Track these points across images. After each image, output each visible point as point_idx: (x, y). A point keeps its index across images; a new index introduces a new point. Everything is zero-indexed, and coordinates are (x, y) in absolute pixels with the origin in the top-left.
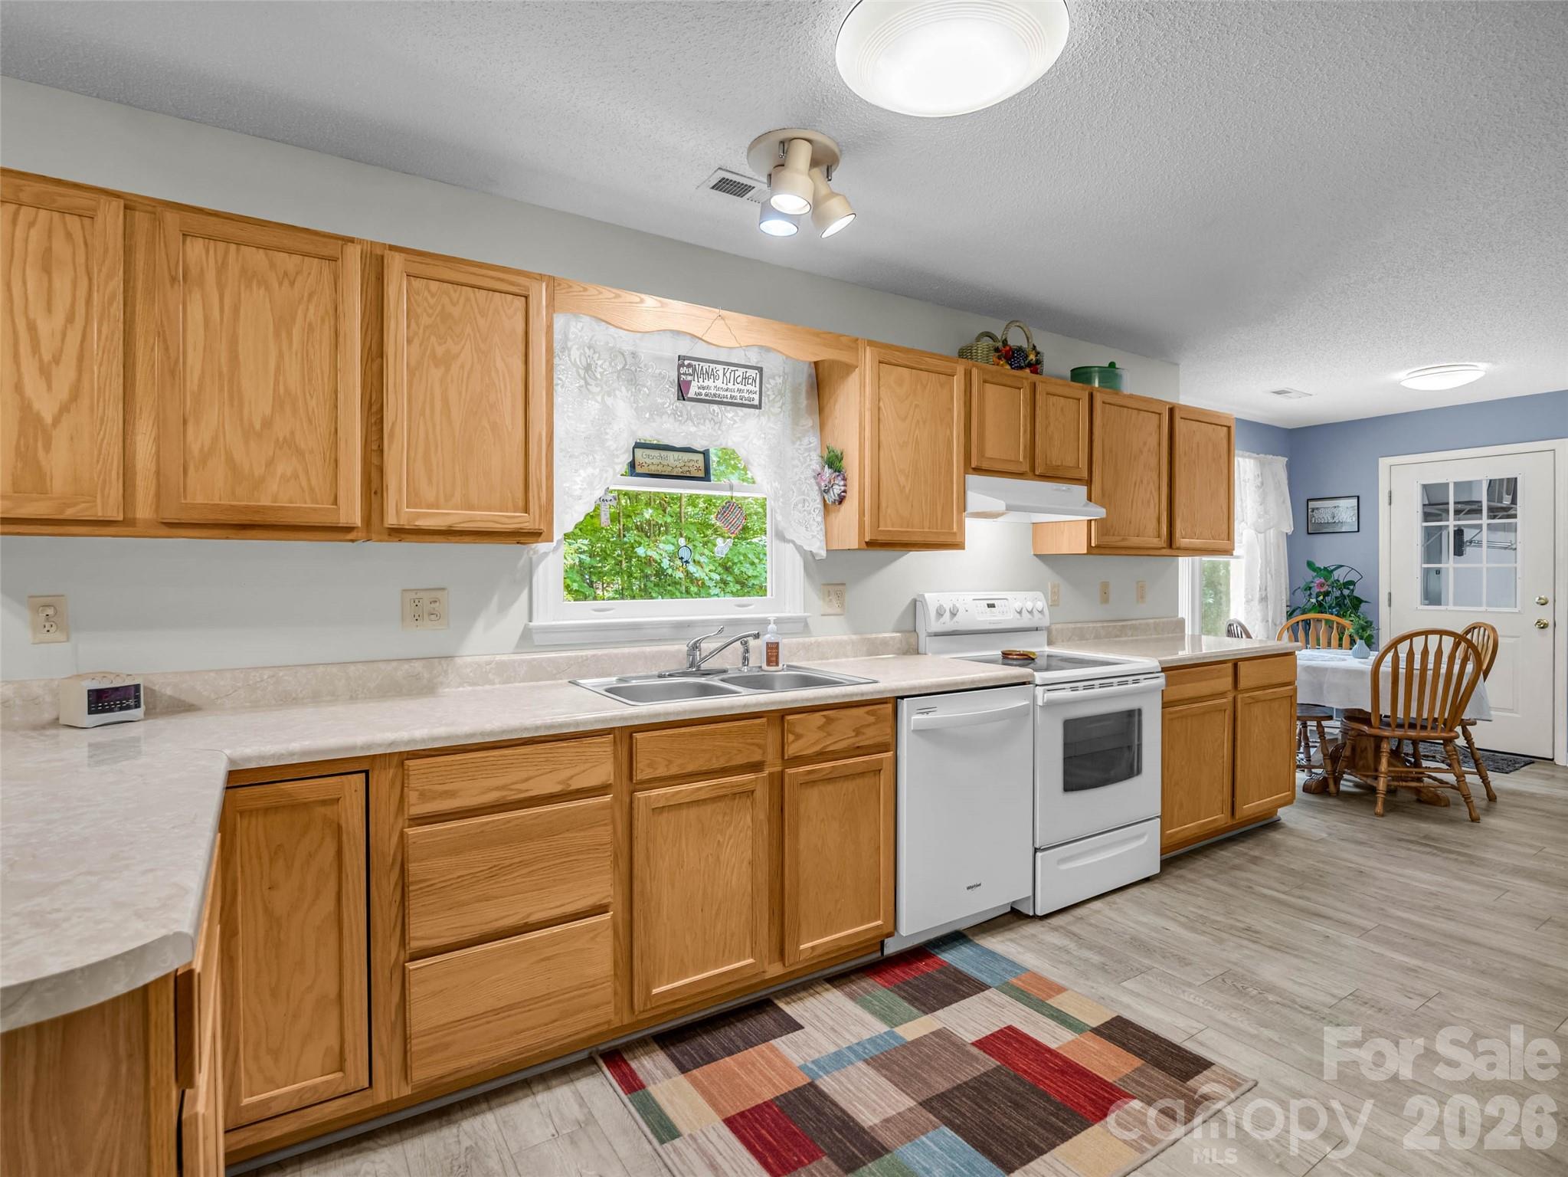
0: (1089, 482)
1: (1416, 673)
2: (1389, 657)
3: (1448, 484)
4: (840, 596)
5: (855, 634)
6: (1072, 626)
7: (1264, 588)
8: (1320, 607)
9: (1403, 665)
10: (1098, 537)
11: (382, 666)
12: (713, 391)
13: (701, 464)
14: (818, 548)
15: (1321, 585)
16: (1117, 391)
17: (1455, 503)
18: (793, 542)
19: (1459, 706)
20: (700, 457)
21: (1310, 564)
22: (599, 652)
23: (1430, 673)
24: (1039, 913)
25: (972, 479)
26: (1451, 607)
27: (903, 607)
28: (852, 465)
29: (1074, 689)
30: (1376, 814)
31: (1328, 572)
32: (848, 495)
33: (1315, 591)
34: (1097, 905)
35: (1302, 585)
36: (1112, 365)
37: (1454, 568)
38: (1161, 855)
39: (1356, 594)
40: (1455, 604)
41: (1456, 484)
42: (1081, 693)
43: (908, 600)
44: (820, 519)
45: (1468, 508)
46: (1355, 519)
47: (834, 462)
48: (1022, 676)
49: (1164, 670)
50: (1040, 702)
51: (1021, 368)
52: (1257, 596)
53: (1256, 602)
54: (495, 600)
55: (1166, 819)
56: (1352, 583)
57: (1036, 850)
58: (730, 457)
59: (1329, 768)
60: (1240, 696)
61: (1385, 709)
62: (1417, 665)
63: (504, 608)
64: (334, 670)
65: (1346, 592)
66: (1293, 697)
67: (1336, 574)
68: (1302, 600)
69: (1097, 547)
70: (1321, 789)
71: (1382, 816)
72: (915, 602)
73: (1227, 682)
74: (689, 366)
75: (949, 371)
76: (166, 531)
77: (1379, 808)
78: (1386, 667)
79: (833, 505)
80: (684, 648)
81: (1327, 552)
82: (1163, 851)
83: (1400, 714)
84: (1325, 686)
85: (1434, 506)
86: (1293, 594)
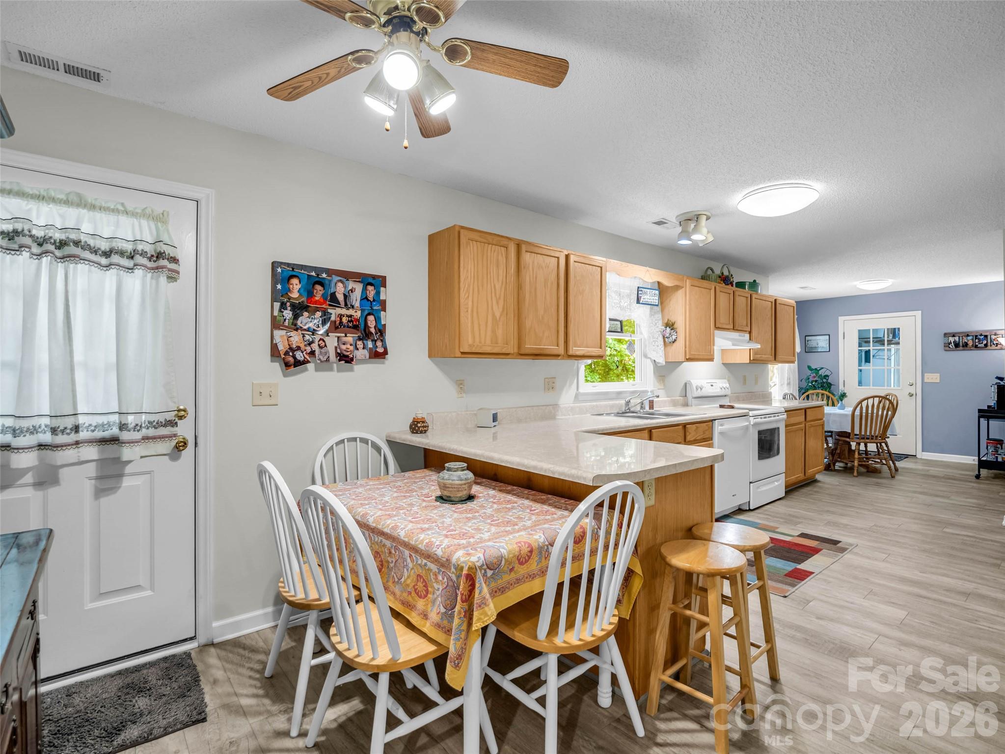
0: (750, 333)
1: (870, 415)
2: (859, 408)
3: (869, 330)
4: (663, 381)
5: (668, 397)
6: (735, 395)
7: (789, 379)
8: (815, 388)
9: (864, 411)
10: (753, 357)
11: (541, 407)
12: (646, 300)
13: (619, 326)
14: (661, 361)
15: (814, 377)
16: (757, 291)
17: (873, 338)
18: (650, 358)
19: (886, 428)
20: (619, 323)
21: (809, 367)
22: (598, 403)
23: (875, 414)
24: (752, 508)
25: (717, 332)
26: (871, 387)
27: (682, 387)
28: (680, 325)
29: (761, 418)
30: (854, 476)
31: (817, 371)
32: (678, 340)
33: (811, 379)
34: (768, 506)
35: (805, 377)
36: (755, 281)
37: (873, 369)
38: (785, 489)
39: (829, 381)
40: (873, 386)
41: (873, 330)
42: (763, 420)
43: (683, 384)
44: (663, 349)
45: (880, 341)
46: (828, 345)
47: (670, 325)
48: (744, 413)
49: (786, 411)
50: (752, 423)
51: (728, 284)
52: (786, 382)
53: (785, 385)
54: (568, 382)
55: (787, 474)
56: (827, 376)
57: (750, 483)
58: (632, 324)
59: (831, 459)
60: (807, 424)
61: (857, 431)
62: (870, 412)
63: (570, 385)
64: (529, 408)
65: (825, 380)
66: (823, 425)
67: (820, 372)
68: (804, 385)
69: (753, 360)
70: (828, 468)
71: (857, 477)
72: (686, 384)
73: (802, 418)
74: (642, 291)
75: (710, 288)
76: (520, 357)
77: (855, 474)
78: (857, 412)
79: (668, 342)
80: (623, 402)
81: (816, 361)
82: (786, 487)
83: (863, 433)
84: (831, 422)
85: (863, 339)
86: (801, 381)
